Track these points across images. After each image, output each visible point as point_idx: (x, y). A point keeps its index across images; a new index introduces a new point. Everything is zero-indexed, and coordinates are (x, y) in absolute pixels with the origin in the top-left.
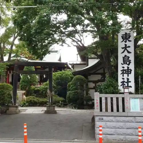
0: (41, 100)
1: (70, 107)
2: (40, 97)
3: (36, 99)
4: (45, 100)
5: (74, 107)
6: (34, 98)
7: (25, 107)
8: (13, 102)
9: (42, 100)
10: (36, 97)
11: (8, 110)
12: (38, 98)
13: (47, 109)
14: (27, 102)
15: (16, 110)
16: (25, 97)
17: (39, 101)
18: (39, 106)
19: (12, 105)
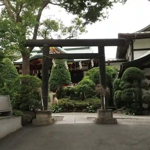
0: (78, 103)
1: (121, 112)
2: (76, 100)
3: (71, 102)
4: (83, 103)
5: (130, 113)
6: (68, 101)
7: (57, 112)
8: (43, 106)
9: (80, 103)
10: (71, 99)
11: (36, 118)
12: (73, 101)
13: (99, 116)
14: (60, 106)
15: (48, 117)
16: (56, 99)
17: (75, 104)
18: (76, 111)
19: (42, 109)
